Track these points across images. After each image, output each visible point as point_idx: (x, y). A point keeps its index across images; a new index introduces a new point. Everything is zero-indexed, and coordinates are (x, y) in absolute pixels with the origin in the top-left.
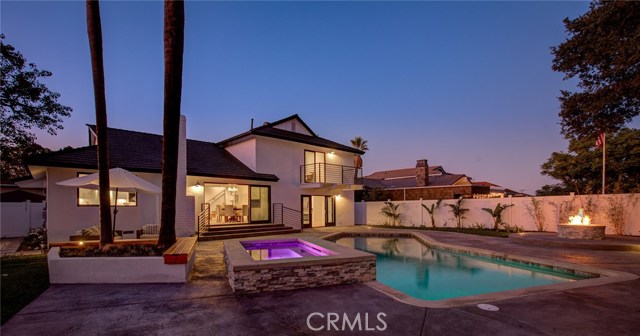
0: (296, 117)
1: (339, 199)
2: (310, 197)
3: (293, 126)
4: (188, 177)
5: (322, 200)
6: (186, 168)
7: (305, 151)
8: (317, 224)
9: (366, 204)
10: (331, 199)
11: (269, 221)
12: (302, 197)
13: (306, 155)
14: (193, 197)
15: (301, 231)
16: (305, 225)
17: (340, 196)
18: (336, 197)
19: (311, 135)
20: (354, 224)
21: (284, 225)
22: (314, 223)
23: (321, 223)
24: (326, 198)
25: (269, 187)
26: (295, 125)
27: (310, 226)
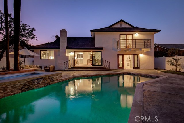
0: (122, 21)
1: (142, 56)
2: (123, 55)
3: (121, 25)
4: (66, 50)
5: (131, 56)
6: (66, 47)
7: (120, 35)
8: (129, 67)
9: (165, 59)
10: (137, 56)
11: (101, 65)
12: (118, 56)
13: (121, 37)
14: (68, 56)
15: (109, 70)
16: (120, 68)
17: (143, 54)
18: (140, 55)
19: (132, 27)
20: (154, 69)
21: (103, 67)
22: (126, 67)
23: (130, 67)
24: (134, 55)
25: (101, 52)
26: (122, 24)
27: (123, 68)
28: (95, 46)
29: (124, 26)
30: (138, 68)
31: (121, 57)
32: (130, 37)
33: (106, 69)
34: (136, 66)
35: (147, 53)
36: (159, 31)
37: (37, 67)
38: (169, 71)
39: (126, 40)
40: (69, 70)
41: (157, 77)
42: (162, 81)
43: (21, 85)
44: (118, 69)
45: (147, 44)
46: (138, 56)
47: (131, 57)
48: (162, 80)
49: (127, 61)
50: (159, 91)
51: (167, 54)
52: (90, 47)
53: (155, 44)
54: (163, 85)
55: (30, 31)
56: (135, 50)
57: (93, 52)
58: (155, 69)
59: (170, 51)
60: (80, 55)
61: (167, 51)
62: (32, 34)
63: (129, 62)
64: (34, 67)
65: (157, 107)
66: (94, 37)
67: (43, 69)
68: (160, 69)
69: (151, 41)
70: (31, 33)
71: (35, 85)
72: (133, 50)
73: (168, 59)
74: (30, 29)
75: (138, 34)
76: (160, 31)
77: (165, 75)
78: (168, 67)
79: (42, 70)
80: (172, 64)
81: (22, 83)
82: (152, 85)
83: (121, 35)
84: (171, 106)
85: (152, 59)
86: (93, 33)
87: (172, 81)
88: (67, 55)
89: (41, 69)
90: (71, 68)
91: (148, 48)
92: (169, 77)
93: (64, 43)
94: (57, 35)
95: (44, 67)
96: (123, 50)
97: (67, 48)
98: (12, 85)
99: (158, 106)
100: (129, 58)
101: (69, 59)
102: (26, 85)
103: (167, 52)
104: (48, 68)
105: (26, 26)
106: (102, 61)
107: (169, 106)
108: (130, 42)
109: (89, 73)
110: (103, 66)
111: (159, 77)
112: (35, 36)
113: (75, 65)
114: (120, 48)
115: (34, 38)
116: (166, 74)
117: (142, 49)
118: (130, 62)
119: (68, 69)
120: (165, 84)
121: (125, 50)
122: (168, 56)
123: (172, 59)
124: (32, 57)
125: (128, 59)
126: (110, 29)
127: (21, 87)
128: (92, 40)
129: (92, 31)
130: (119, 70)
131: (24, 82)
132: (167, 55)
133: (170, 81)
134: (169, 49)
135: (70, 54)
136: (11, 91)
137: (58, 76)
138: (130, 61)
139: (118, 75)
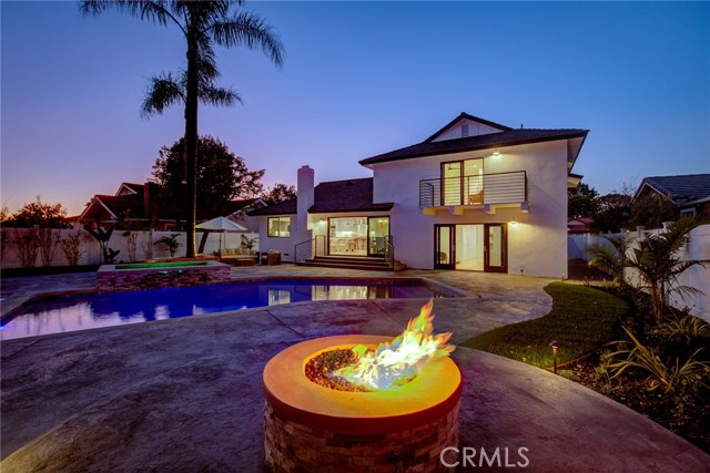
0: (464, 116)
2: (452, 227)
3: (465, 129)
4: (309, 215)
5: (480, 229)
6: (307, 208)
7: (443, 164)
10: (499, 228)
12: (437, 227)
13: (446, 170)
14: (312, 230)
16: (443, 265)
17: (520, 222)
18: (510, 224)
19: (501, 131)
20: (566, 276)
21: (385, 261)
24: (487, 227)
26: (467, 126)
27: (451, 267)
28: (374, 202)
29: (474, 131)
30: (503, 269)
31: (445, 232)
34: (496, 261)
39: (462, 177)
44: (435, 268)
46: (502, 228)
57: (369, 217)
75: (501, 153)
76: (587, 132)
83: (446, 165)
88: (309, 227)
90: (313, 259)
97: (312, 210)
114: (442, 203)
119: (306, 261)
126: (431, 147)
127: (140, 281)
135: (317, 225)
136: (123, 286)
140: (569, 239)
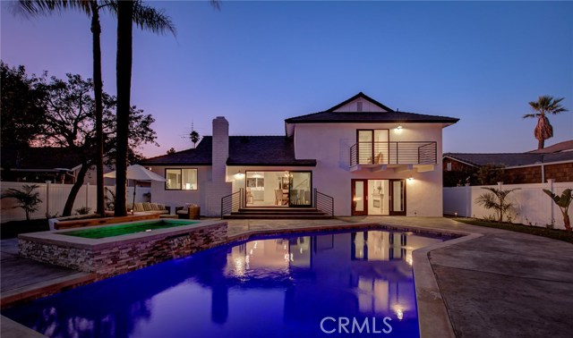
0: (361, 95)
1: (411, 183)
2: (365, 182)
3: (360, 105)
4: (227, 167)
5: (384, 184)
6: (226, 160)
7: (358, 131)
8: (377, 211)
9: (470, 190)
10: (399, 183)
11: (310, 206)
12: (354, 182)
13: (360, 135)
14: (231, 183)
15: (333, 218)
16: (358, 212)
17: (415, 178)
18: (407, 180)
19: (385, 111)
20: (441, 215)
21: (317, 210)
22: (372, 210)
23: (382, 212)
24: (391, 181)
25: (311, 172)
26: (361, 103)
27: (365, 213)
28: (296, 158)
29: (367, 108)
30: (403, 213)
31: (359, 185)
32: (381, 136)
33: (323, 214)
34: (397, 208)
35: (424, 177)
36: (454, 121)
37: (161, 208)
38: (482, 220)
39: (373, 142)
40: (234, 216)
41: (454, 236)
42: (472, 245)
43: (147, 248)
44: (352, 215)
45: (424, 152)
46: (402, 183)
47: (383, 186)
48: (471, 243)
49: (374, 195)
50: (471, 268)
51: (476, 177)
52: (283, 160)
53: (444, 155)
54: (478, 254)
55: (143, 122)
56: (395, 169)
57: (291, 171)
58: (445, 215)
59: (484, 172)
60: (254, 179)
61: (476, 170)
62: (148, 129)
63: (379, 199)
64: (153, 208)
65: (479, 304)
66: (293, 136)
67: (173, 214)
68: (458, 216)
69: (436, 144)
70: (145, 127)
71: (174, 249)
72: (389, 168)
73: (477, 193)
74: (143, 119)
75: (403, 128)
76: (458, 120)
77: (474, 231)
78: (479, 211)
79: (171, 215)
80: (490, 204)
81: (149, 245)
82: (450, 255)
83: (360, 132)
84: (511, 302)
85: (437, 190)
86: (290, 125)
87: (496, 246)
88: (228, 179)
89: (169, 213)
90: (237, 211)
91: (428, 162)
92: (485, 234)
93: (220, 152)
94: (194, 130)
95: (177, 209)
96: (364, 168)
97: (230, 162)
98: (130, 249)
99: (479, 300)
100: (380, 189)
101: (234, 190)
102: (156, 248)
103: (475, 175)
104: (186, 212)
105: (135, 110)
106: (313, 193)
107: (506, 301)
108: (381, 149)
109: (285, 224)
110: (316, 206)
111: (460, 236)
112: (153, 135)
113: (248, 205)
114: (358, 162)
115: (151, 139)
116: (477, 228)
117: (414, 166)
118: (382, 198)
119: (232, 214)
120: (483, 253)
121: (371, 169)
122: (478, 183)
123: (491, 192)
124: (147, 183)
125: (377, 191)
126: (332, 116)
127: (147, 253)
128: (287, 142)
129: (288, 121)
130: (355, 218)
131: (153, 242)
132: (474, 182)
133: (491, 245)
134: (479, 166)
135: (237, 177)
136: (128, 263)
137: (220, 229)
138: (382, 195)
139: (353, 230)
140: (444, 190)
